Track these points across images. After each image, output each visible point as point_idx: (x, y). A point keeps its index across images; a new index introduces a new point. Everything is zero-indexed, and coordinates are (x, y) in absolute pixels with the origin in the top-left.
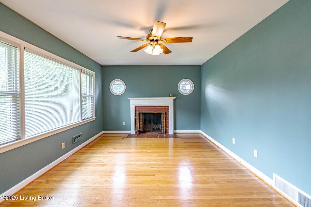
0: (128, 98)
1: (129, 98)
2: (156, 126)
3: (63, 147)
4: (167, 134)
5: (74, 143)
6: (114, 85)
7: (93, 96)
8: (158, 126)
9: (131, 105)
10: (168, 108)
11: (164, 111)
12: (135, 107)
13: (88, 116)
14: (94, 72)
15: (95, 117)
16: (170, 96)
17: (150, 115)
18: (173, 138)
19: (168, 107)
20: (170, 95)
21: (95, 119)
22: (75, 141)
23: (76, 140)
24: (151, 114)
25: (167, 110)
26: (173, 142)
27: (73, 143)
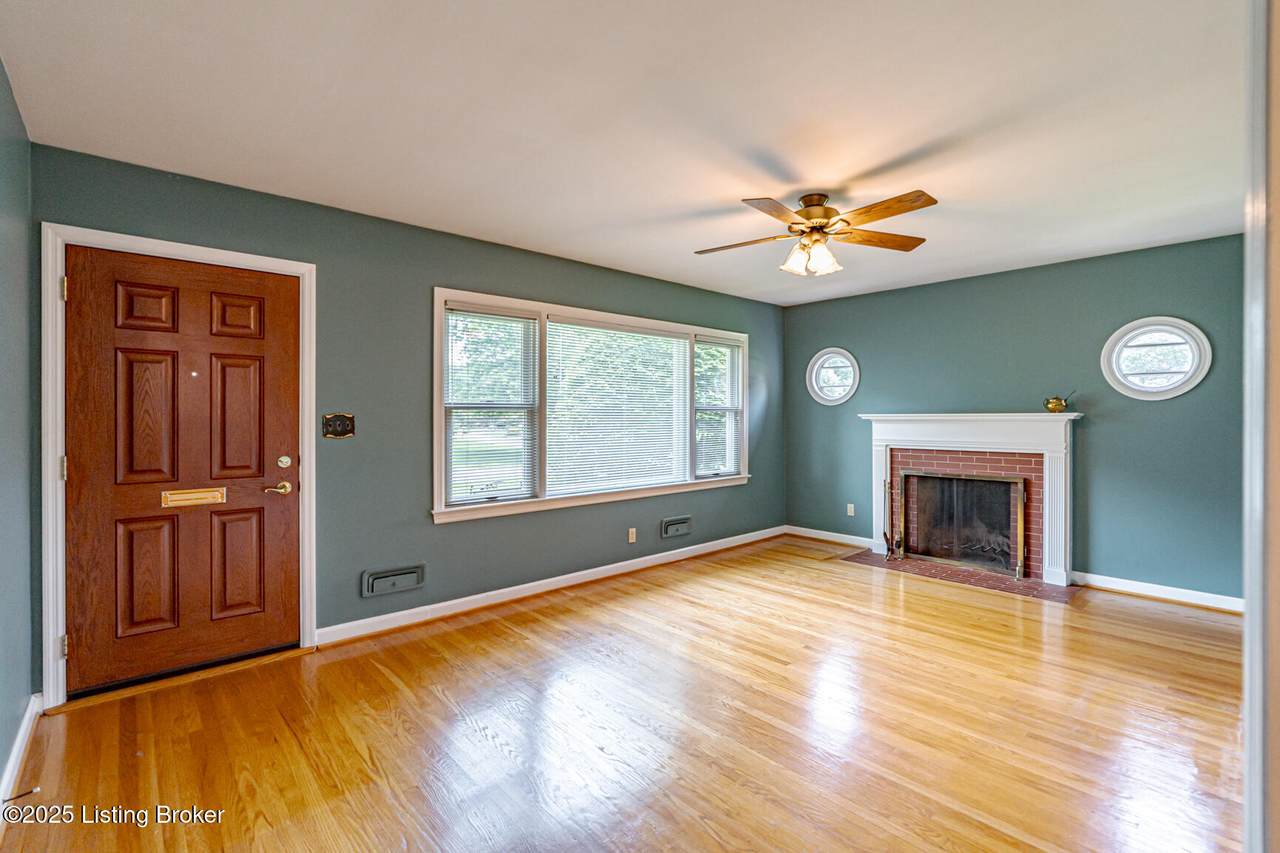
0: (859, 415)
1: (864, 416)
2: (1000, 539)
3: (632, 538)
4: (1033, 579)
5: (664, 536)
6: (823, 371)
7: (740, 408)
8: (1006, 540)
9: (874, 443)
10: (1041, 463)
11: (1016, 475)
12: (892, 450)
13: (723, 470)
14: (746, 335)
15: (745, 474)
16: (1050, 406)
17: (950, 486)
18: (1062, 605)
19: (1041, 455)
20: (1048, 403)
21: (745, 482)
22: (667, 533)
23: (672, 530)
24: (955, 482)
25: (1032, 470)
26: (1061, 623)
27: (662, 537)
